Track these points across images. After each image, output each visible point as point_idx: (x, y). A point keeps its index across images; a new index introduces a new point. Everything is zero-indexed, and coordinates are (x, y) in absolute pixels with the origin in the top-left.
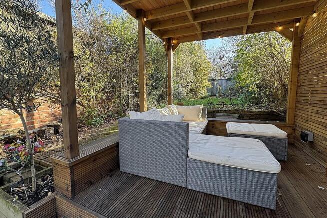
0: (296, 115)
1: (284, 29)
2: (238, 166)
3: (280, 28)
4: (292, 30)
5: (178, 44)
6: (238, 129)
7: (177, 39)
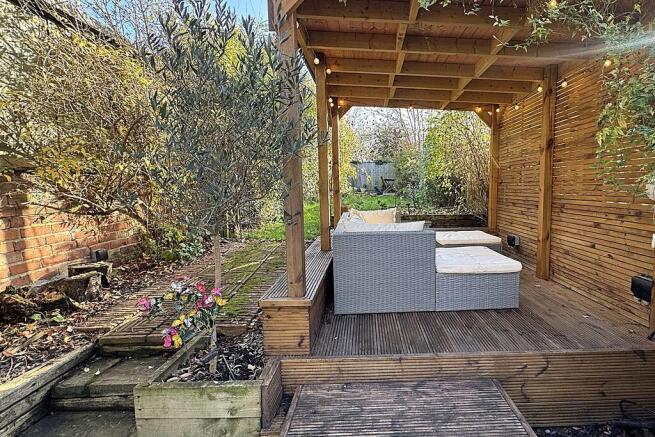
0: (498, 218)
1: (483, 111)
2: (489, 271)
3: (479, 110)
4: (490, 113)
5: (349, 107)
6: (452, 238)
7: (346, 99)
